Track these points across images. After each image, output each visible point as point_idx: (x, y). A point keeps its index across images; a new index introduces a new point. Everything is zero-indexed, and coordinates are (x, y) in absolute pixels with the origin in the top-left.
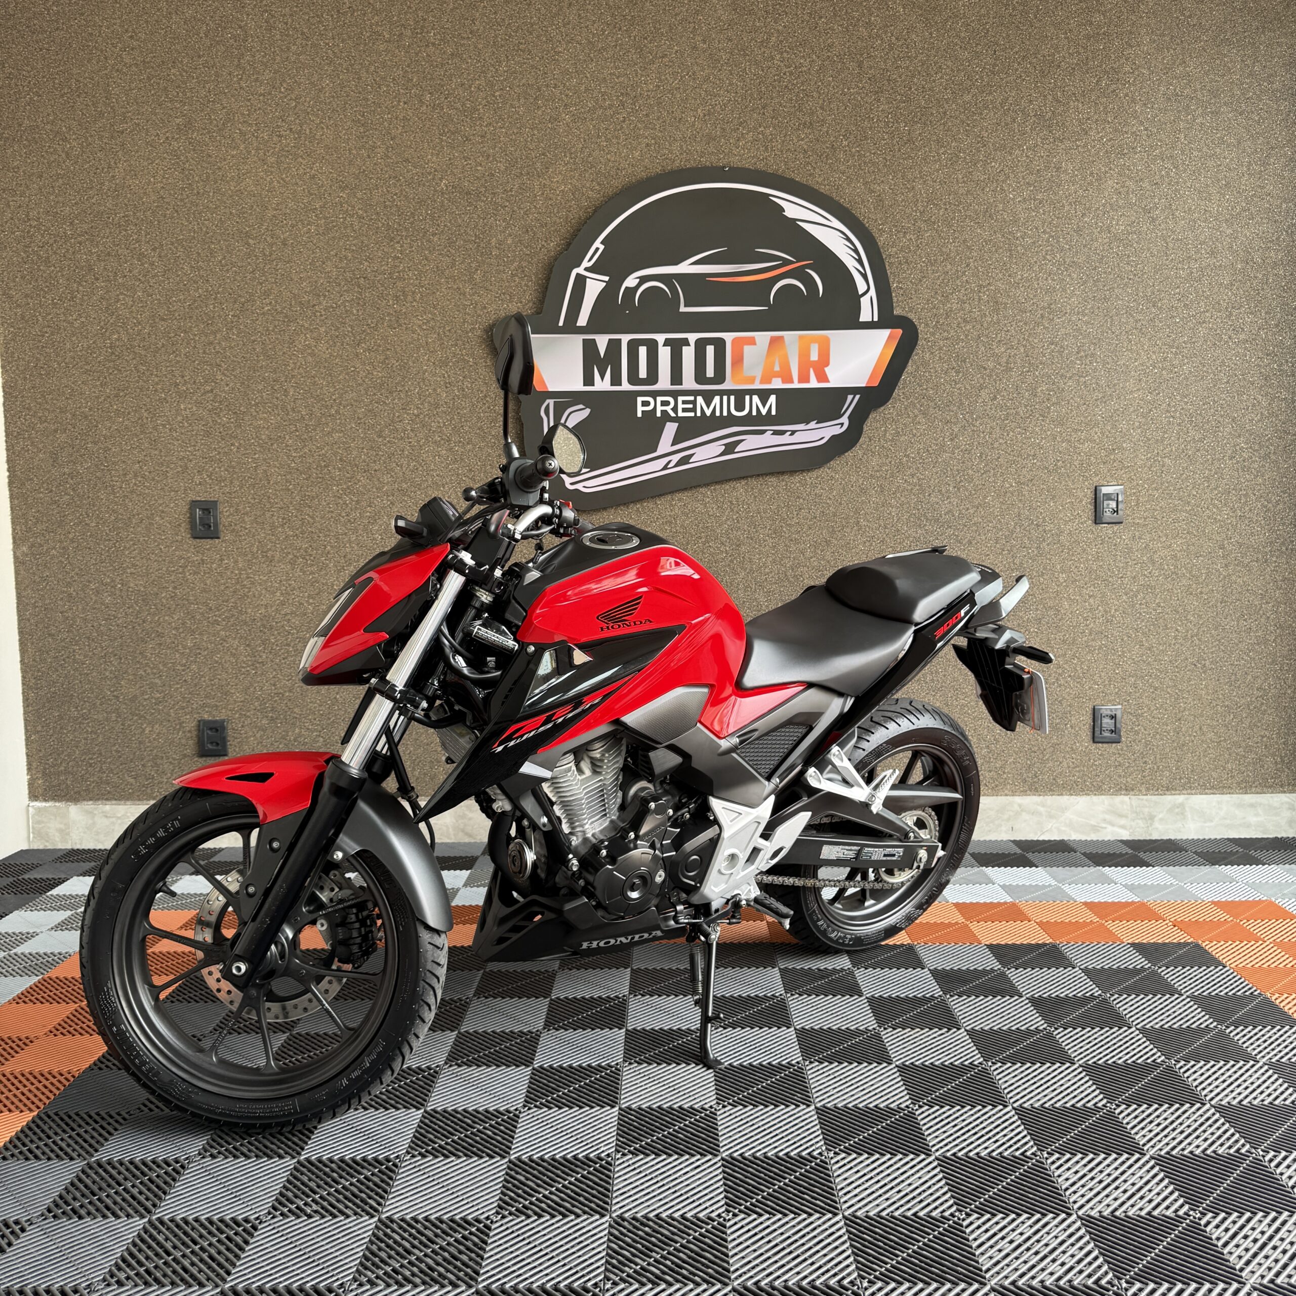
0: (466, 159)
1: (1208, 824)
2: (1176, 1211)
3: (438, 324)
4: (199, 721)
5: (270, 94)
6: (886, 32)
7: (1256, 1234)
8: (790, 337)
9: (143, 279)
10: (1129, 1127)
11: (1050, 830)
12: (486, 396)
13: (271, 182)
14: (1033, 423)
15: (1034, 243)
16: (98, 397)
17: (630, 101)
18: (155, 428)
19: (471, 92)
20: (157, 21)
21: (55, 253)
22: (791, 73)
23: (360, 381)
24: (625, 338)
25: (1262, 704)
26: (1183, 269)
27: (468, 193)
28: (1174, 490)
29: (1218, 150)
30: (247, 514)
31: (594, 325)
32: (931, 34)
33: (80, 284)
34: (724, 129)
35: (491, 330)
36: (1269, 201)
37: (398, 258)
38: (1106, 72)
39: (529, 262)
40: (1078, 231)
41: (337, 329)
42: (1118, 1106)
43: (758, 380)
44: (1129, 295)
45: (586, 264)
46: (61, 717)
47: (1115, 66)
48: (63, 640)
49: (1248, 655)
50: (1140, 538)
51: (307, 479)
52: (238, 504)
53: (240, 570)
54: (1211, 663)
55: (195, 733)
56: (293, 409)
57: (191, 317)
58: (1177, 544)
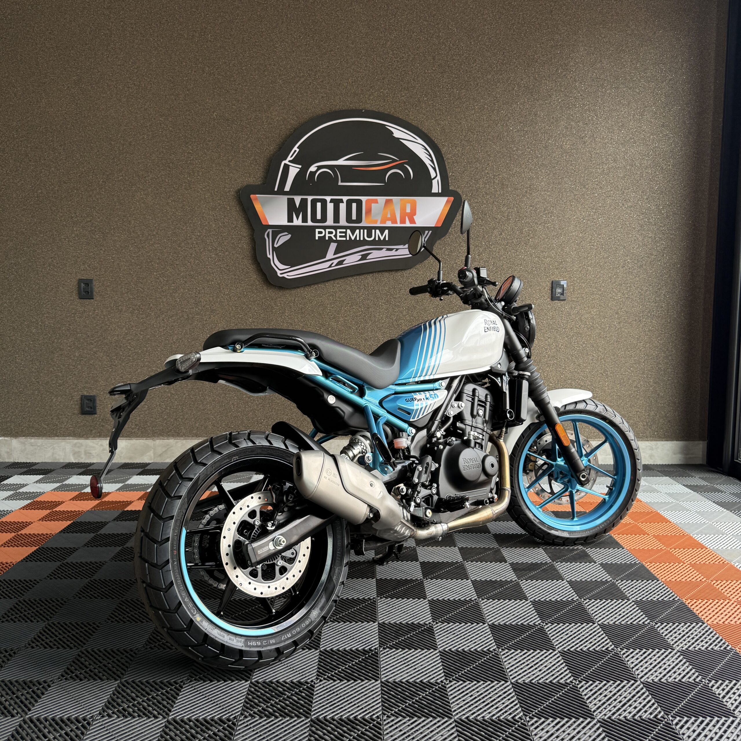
0: (227, 102)
1: (608, 456)
3: (211, 188)
4: (82, 396)
6: (447, 41)
8: (395, 199)
9: (55, 161)
12: (236, 227)
13: (123, 112)
14: (521, 247)
15: (523, 153)
16: (30, 223)
17: (314, 74)
18: (60, 240)
19: (230, 67)
20: (64, 25)
21: (8, 146)
22: (398, 61)
23: (169, 217)
24: (310, 198)
25: (637, 395)
26: (600, 168)
27: (228, 120)
28: (593, 283)
29: (618, 107)
30: (108, 286)
32: (471, 43)
33: (21, 163)
34: (362, 90)
35: (239, 192)
36: (644, 134)
37: (190, 153)
38: (561, 66)
39: (260, 157)
40: (546, 147)
41: (158, 190)
43: (379, 222)
44: (571, 181)
45: (289, 158)
46: (8, 392)
47: (566, 62)
48: (10, 351)
49: (630, 369)
50: (575, 308)
51: (140, 268)
52: (103, 281)
53: (104, 316)
54: (611, 373)
55: (79, 402)
56: (133, 232)
57: (80, 182)
58: (594, 311)
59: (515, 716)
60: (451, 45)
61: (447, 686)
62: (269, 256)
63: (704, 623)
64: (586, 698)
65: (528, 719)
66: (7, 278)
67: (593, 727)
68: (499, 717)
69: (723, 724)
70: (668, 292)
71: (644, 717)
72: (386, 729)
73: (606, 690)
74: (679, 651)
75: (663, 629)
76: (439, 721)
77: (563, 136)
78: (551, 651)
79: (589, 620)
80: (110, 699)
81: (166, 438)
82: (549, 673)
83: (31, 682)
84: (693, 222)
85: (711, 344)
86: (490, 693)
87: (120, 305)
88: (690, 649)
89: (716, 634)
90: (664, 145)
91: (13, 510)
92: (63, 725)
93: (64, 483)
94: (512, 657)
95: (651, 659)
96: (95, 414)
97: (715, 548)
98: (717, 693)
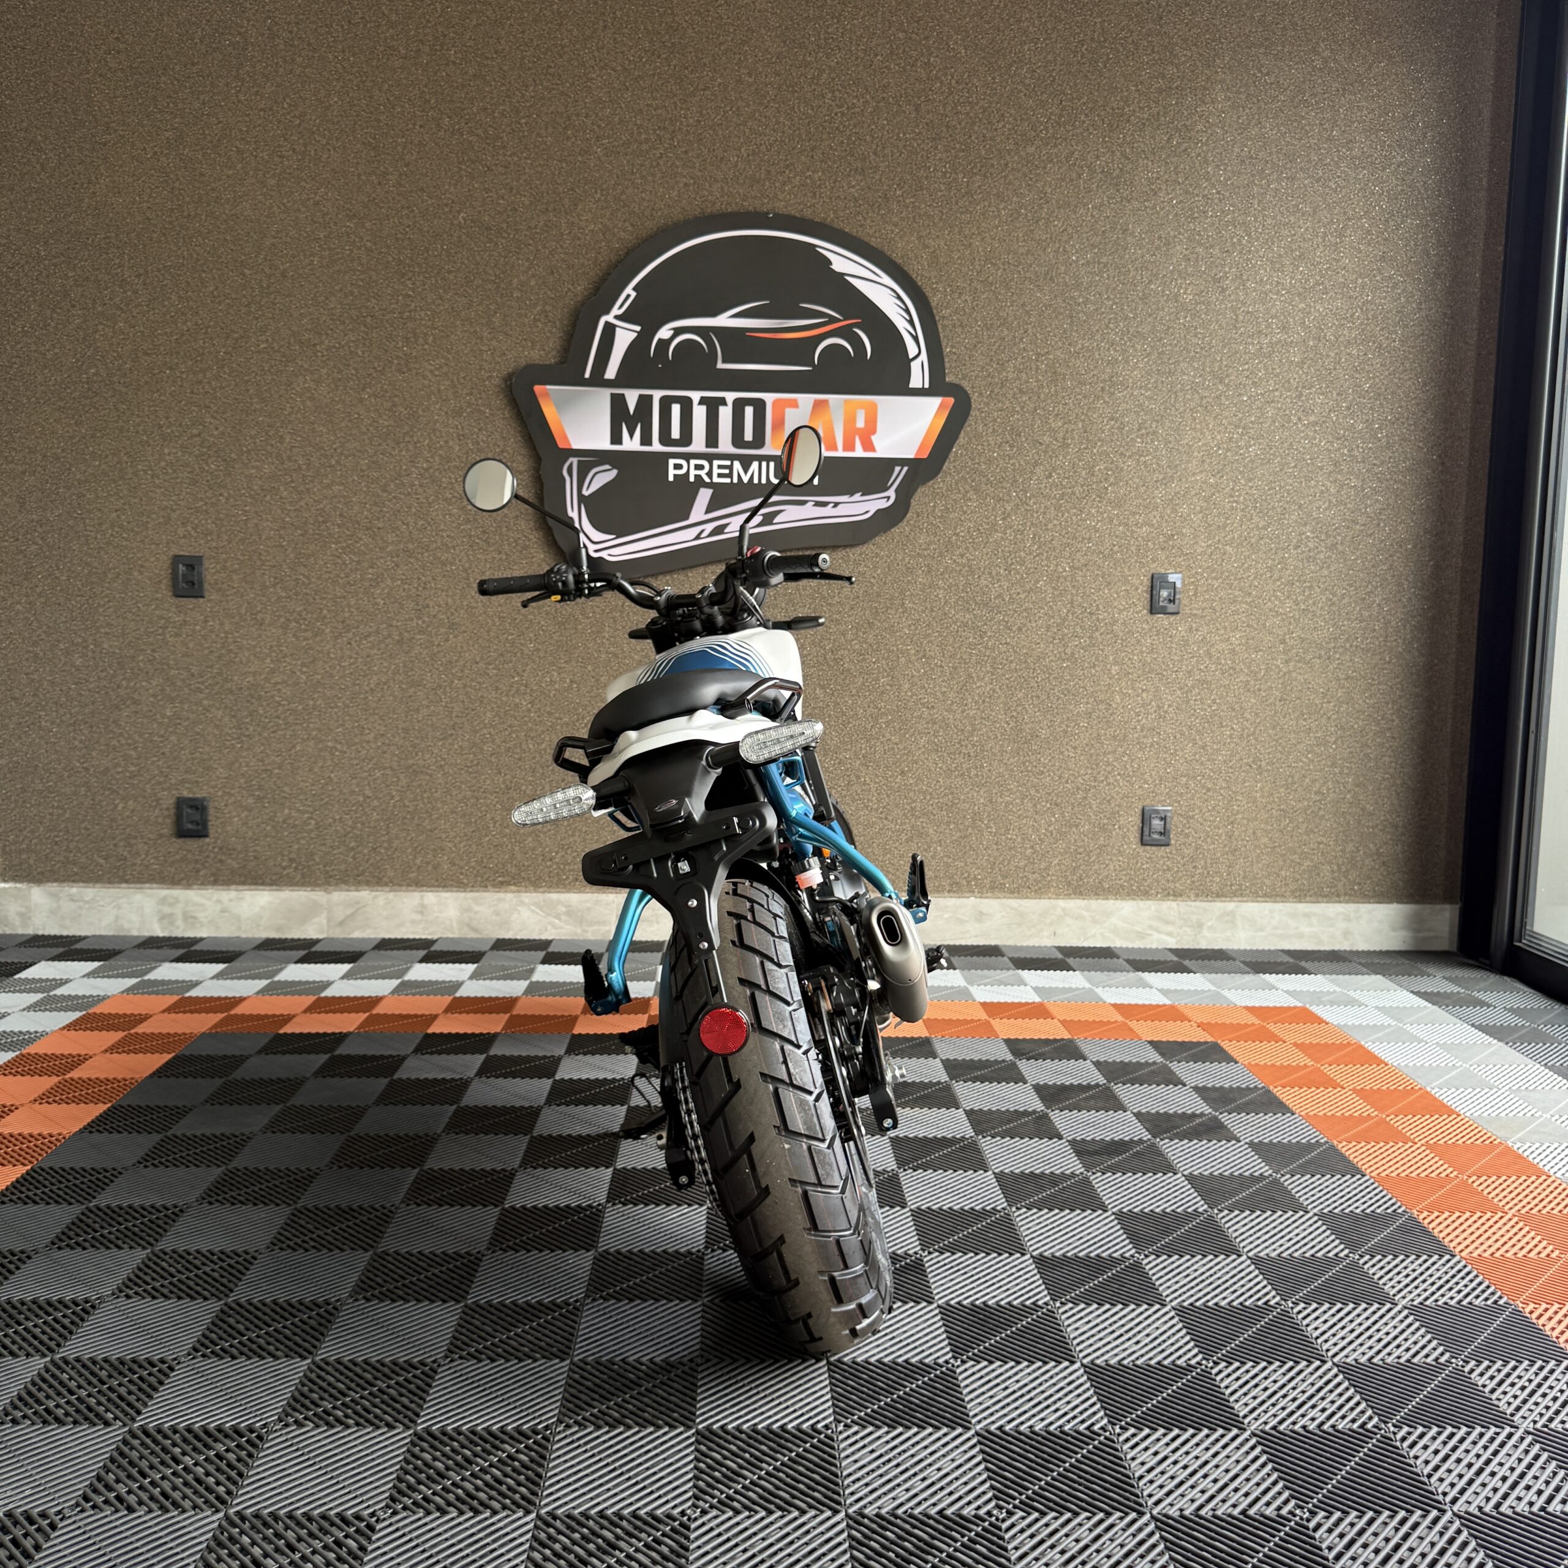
0: (487, 190)
1: (1259, 934)
3: (452, 370)
4: (178, 798)
5: (271, 109)
6: (945, 75)
8: (834, 400)
9: (125, 309)
11: (1093, 936)
12: (503, 451)
13: (270, 207)
14: (1090, 504)
15: (1097, 310)
16: (71, 438)
17: (668, 136)
18: (135, 474)
19: (494, 118)
20: (146, 22)
21: (26, 275)
22: (843, 114)
23: (364, 430)
24: (657, 395)
25: (1320, 809)
26: (1253, 344)
27: (488, 229)
28: (1235, 579)
29: (1292, 219)
30: (234, 571)
32: (994, 78)
33: (54, 311)
34: (769, 172)
35: (510, 379)
36: (1344, 276)
37: (410, 296)
38: (1178, 130)
39: (554, 307)
40: (1144, 298)
41: (340, 371)
45: (616, 311)
46: (23, 790)
47: (1188, 123)
48: (28, 705)
49: (1307, 757)
50: (1197, 630)
51: (302, 535)
52: (225, 561)
53: (226, 633)
54: (1268, 764)
55: (173, 811)
56: (289, 458)
57: (177, 353)
58: (1236, 637)
59: (1093, 1424)
60: (953, 82)
61: (958, 1371)
62: (570, 513)
63: (1453, 1256)
64: (1228, 1392)
65: (1118, 1430)
66: (22, 551)
67: (1242, 1444)
68: (1060, 1427)
69: (1492, 1440)
70: (1387, 600)
71: (1340, 1427)
72: (844, 1449)
73: (1266, 1378)
74: (1406, 1308)
75: (1374, 1267)
76: (945, 1435)
77: (1180, 275)
78: (1157, 1306)
79: (1230, 1249)
80: (296, 1394)
81: (353, 888)
82: (1155, 1348)
83: (134, 1361)
84: (1439, 456)
85: (1470, 708)
86: (1041, 1384)
87: (260, 612)
88: (1428, 1303)
89: (1477, 1276)
90: (1385, 298)
91: (48, 1030)
92: (210, 1441)
93: (146, 978)
94: (1081, 1318)
95: (1351, 1321)
96: (206, 836)
97: (1476, 1114)
98: (1480, 1383)
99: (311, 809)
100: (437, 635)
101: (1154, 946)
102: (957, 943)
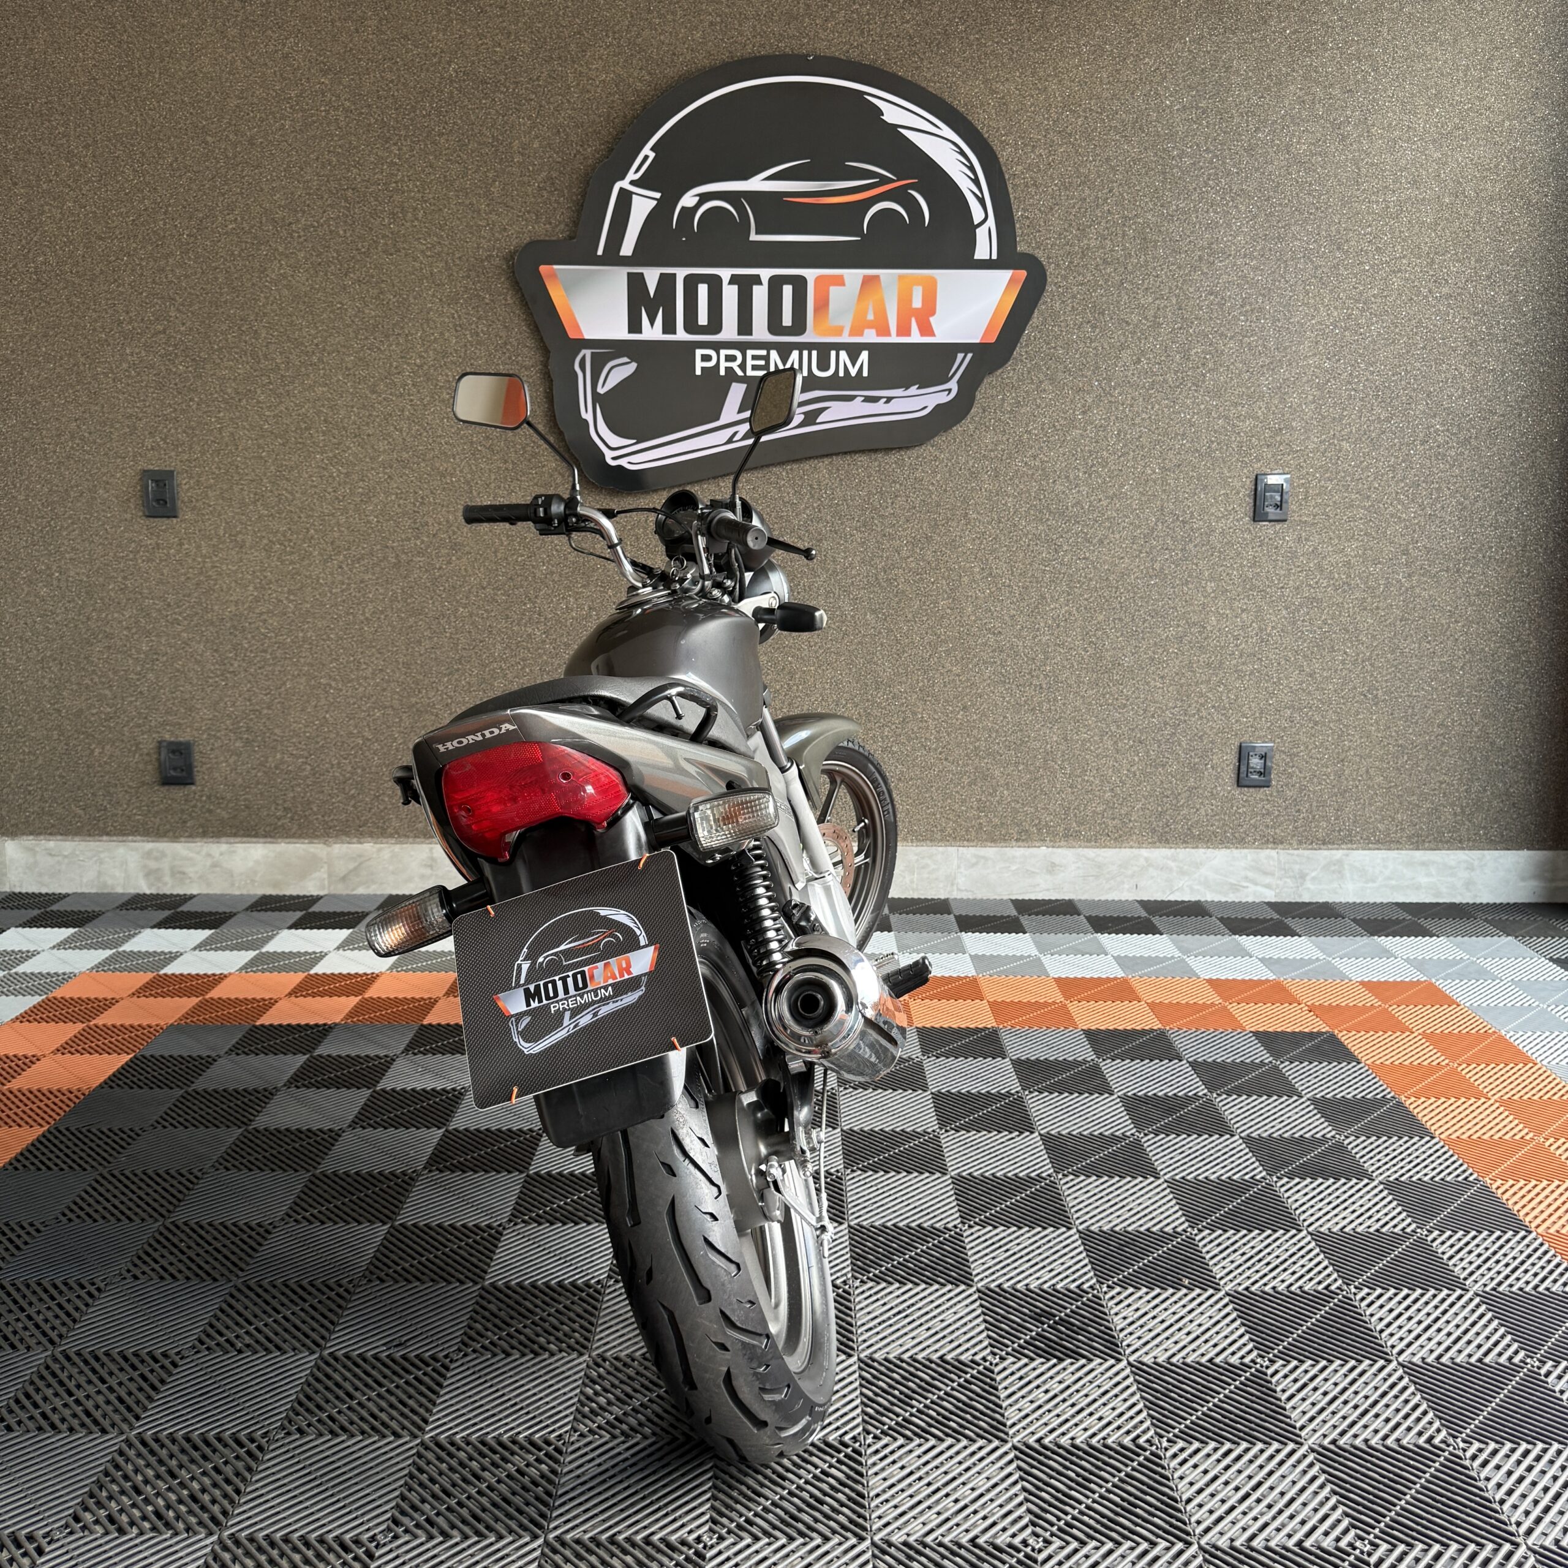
0: (481, 36)
1: (1370, 885)
2: (1243, 1357)
3: (445, 249)
4: (159, 742)
7: (1328, 1386)
8: (886, 275)
9: (73, 185)
10: (1208, 1256)
11: (1180, 889)
13: (233, 62)
14: (1184, 394)
15: (1194, 164)
16: (21, 337)
18: (95, 377)
23: (348, 321)
24: (681, 273)
25: (1443, 743)
26: (1377, 202)
27: (484, 82)
28: (1352, 481)
29: (1428, 49)
30: (210, 487)
31: (643, 256)
35: (513, 258)
36: (1488, 117)
37: (396, 164)
39: (561, 172)
40: (1250, 150)
41: (320, 254)
42: (1200, 1231)
43: (846, 332)
44: (1308, 233)
45: (632, 176)
49: (1430, 685)
50: (1307, 540)
51: (283, 445)
52: (200, 476)
53: (205, 557)
54: (1385, 693)
55: (155, 757)
56: (265, 356)
57: (136, 236)
58: (1352, 548)
62: (584, 415)
70: (1527, 502)
78: (1291, 1445)
79: (1375, 1350)
81: (355, 840)
87: (240, 532)
90: (1537, 144)
93: (121, 949)
94: (1196, 1465)
96: (192, 783)
99: (305, 753)
100: (438, 557)
101: (1250, 899)
102: (1027, 898)
